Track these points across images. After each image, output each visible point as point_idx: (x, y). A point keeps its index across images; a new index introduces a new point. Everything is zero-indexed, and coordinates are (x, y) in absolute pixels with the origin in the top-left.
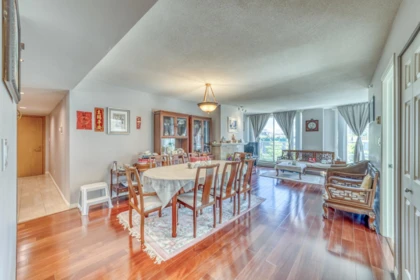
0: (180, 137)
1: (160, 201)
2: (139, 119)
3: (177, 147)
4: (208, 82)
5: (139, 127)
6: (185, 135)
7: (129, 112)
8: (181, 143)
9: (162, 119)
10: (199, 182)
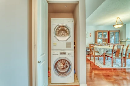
0: (104, 38)
1: (100, 54)
2: (90, 34)
3: (103, 42)
4: (118, 17)
5: (90, 36)
6: (106, 37)
7: (88, 32)
8: (105, 40)
9: (98, 33)
10: (114, 50)
